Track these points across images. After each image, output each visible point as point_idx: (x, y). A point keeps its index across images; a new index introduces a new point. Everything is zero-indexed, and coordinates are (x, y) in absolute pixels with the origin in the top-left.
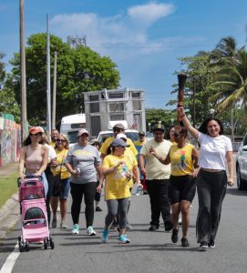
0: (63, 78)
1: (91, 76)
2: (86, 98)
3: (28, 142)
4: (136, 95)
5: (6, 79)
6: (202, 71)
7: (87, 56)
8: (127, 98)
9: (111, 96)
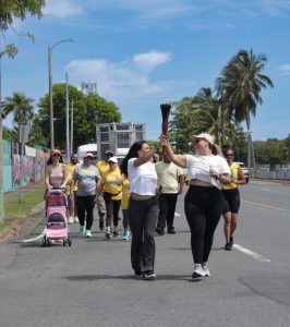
0: (78, 117)
1: (100, 116)
2: (97, 129)
3: (50, 162)
4: (139, 127)
5: (34, 118)
6: (186, 113)
7: (96, 101)
8: (131, 129)
9: (118, 128)
